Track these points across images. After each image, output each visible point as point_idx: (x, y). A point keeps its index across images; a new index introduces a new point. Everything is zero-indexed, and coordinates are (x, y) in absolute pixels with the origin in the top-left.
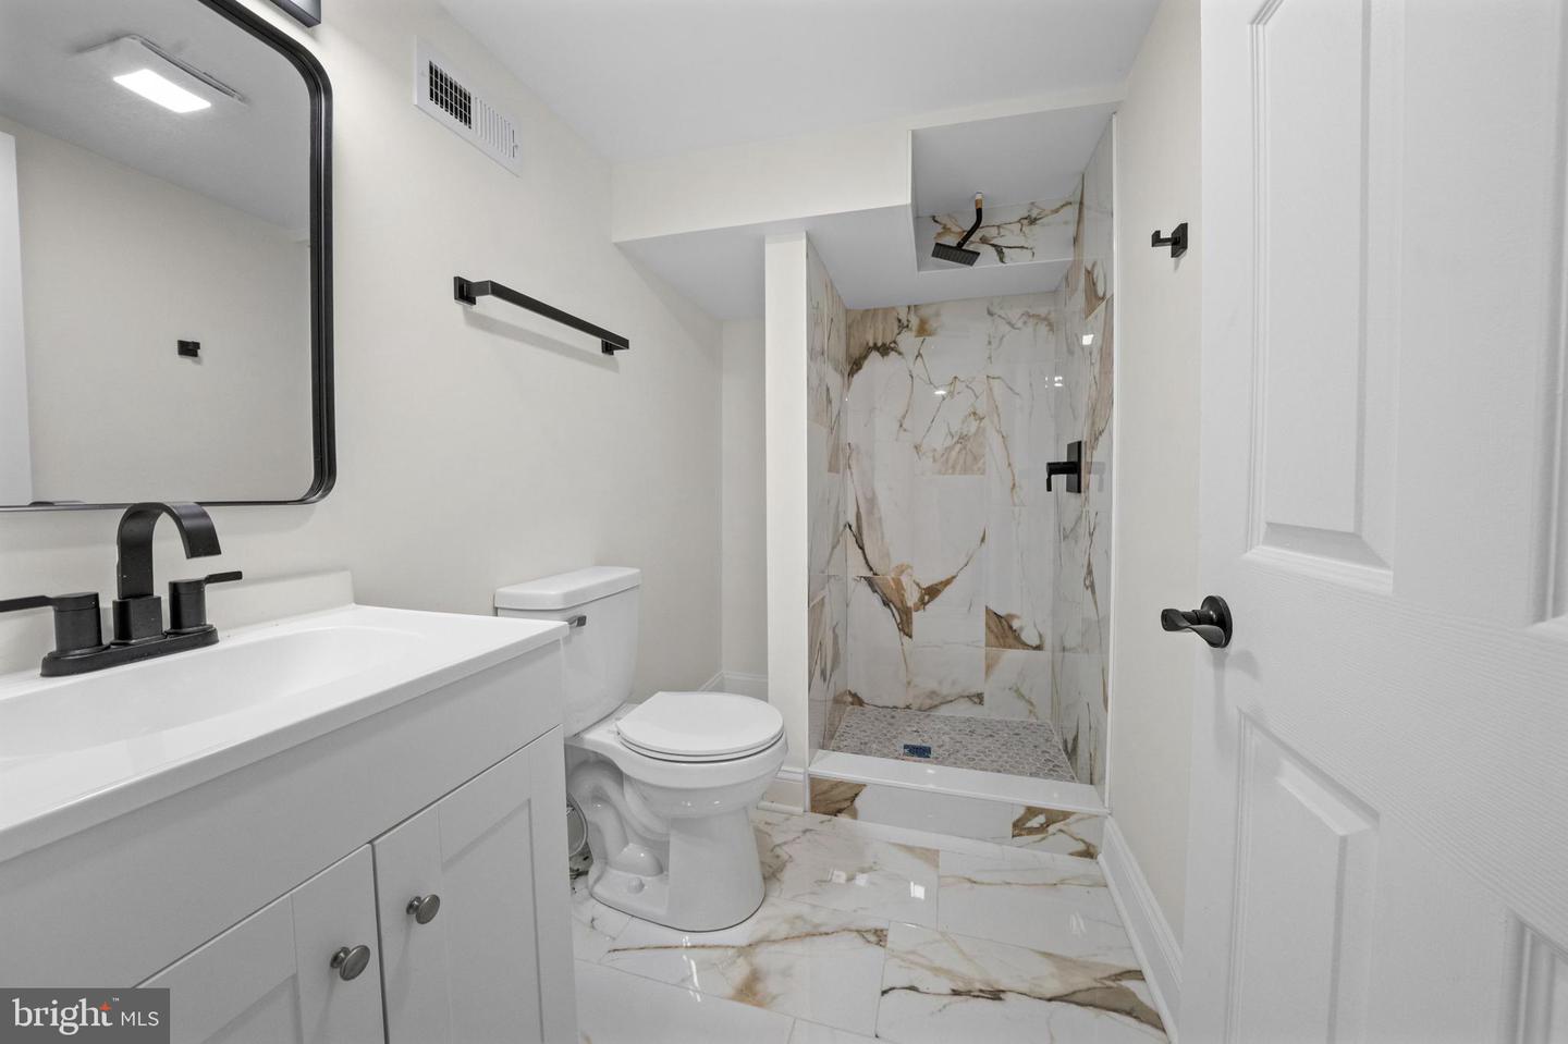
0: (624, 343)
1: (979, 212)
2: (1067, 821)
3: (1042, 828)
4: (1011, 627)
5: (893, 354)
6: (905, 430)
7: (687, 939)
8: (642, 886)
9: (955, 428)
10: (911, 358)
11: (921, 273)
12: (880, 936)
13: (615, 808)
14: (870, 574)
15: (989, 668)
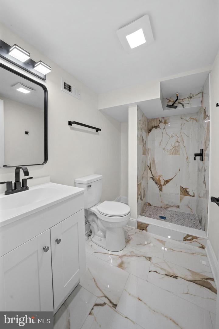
0: (100, 130)
1: (177, 97)
2: (197, 239)
3: (191, 240)
4: (186, 191)
5: (158, 128)
6: (161, 145)
7: (110, 252)
8: (101, 240)
9: (173, 144)
10: (162, 129)
11: (164, 111)
12: (150, 259)
13: (96, 223)
14: (153, 177)
15: (181, 200)
